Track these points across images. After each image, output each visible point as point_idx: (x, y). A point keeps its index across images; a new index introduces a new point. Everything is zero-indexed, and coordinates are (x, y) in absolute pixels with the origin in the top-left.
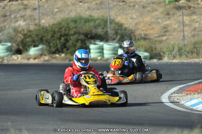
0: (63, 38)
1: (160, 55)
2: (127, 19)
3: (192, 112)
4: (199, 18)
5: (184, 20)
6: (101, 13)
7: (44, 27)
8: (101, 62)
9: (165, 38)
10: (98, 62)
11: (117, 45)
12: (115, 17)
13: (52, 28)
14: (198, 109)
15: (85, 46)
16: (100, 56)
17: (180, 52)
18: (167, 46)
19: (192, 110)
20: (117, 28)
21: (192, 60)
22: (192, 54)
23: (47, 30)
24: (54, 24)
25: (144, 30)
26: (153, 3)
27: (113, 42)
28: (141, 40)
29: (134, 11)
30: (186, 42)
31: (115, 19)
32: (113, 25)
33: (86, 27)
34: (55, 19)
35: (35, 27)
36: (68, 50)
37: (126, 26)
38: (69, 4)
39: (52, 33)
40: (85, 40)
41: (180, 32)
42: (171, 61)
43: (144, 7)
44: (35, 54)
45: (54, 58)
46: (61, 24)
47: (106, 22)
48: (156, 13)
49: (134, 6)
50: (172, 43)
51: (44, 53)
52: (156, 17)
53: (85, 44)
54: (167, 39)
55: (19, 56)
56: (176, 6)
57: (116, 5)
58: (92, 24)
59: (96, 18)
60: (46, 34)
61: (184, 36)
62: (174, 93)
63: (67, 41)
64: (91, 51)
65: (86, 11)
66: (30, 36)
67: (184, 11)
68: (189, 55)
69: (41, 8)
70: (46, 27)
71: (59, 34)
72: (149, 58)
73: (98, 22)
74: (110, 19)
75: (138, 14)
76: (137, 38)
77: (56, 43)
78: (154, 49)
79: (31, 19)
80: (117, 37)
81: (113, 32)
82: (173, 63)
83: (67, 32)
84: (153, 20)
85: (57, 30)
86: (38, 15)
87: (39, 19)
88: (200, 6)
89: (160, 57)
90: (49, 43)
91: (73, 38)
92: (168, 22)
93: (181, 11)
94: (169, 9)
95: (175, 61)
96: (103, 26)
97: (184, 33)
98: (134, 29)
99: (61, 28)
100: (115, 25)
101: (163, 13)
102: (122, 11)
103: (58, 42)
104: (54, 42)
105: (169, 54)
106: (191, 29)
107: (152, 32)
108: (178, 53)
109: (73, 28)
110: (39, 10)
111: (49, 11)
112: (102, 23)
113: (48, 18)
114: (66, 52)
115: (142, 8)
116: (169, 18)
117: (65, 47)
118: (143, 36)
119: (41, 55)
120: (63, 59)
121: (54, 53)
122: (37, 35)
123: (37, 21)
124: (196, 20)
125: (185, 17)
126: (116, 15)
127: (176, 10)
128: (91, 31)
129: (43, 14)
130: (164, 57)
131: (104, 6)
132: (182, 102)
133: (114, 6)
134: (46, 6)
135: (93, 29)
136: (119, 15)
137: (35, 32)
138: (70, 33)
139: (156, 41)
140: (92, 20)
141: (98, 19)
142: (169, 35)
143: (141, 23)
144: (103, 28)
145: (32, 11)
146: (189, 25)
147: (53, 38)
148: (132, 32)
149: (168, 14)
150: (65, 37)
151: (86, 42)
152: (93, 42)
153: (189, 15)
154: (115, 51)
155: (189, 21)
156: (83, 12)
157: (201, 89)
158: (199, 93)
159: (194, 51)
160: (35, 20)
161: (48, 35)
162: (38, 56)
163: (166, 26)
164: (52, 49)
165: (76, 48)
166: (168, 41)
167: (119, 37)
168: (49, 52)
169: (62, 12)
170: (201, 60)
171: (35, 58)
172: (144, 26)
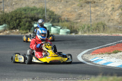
0: (18, 20)
1: (76, 31)
2: (57, 9)
3: (96, 65)
4: (100, 8)
5: (91, 10)
6: (41, 5)
7: (6, 13)
9: (79, 21)
11: (51, 25)
12: (49, 8)
13: (11, 14)
14: (99, 64)
15: (31, 25)
18: (80, 26)
19: (96, 64)
20: (50, 14)
21: (95, 34)
22: (96, 31)
23: (8, 15)
24: (12, 12)
25: (66, 16)
27: (48, 23)
28: (65, 22)
29: (61, 4)
31: (49, 9)
33: (32, 14)
34: (13, 9)
35: (1, 13)
36: (20, 27)
37: (56, 13)
39: (11, 17)
40: (31, 21)
41: (88, 17)
42: (83, 35)
43: (67, 2)
45: (12, 32)
46: (17, 11)
47: (44, 10)
48: (74, 5)
49: (61, 1)
50: (84, 23)
51: (6, 29)
52: (74, 8)
53: (31, 24)
54: (81, 21)
56: (86, 1)
58: (35, 12)
59: (38, 8)
60: (8, 18)
61: (91, 20)
62: (85, 54)
63: (20, 22)
65: (32, 4)
67: (91, 4)
68: (94, 31)
69: (5, 2)
70: (8, 13)
71: (15, 18)
72: (70, 32)
74: (46, 9)
75: (63, 6)
76: (62, 21)
77: (14, 23)
80: (50, 20)
81: (48, 17)
82: (84, 36)
83: (20, 16)
84: (72, 10)
85: (14, 15)
86: (3, 6)
87: (4, 9)
88: (101, 1)
90: (9, 23)
91: (24, 20)
92: (81, 11)
93: (89, 4)
94: (82, 3)
95: (85, 35)
96: (42, 13)
97: (91, 18)
98: (60, 15)
99: (16, 14)
100: (49, 13)
101: (78, 5)
102: (53, 4)
103: (15, 23)
104: (12, 22)
105: (82, 31)
106: (95, 15)
107: (71, 17)
108: (87, 30)
109: (24, 14)
110: (3, 3)
111: (9, 4)
112: (42, 11)
113: (9, 8)
114: (19, 28)
115: (65, 2)
116: (82, 9)
117: (19, 26)
118: (66, 19)
120: (17, 33)
121: (12, 29)
122: (2, 18)
123: (2, 10)
124: (98, 10)
125: (91, 8)
126: (50, 7)
127: (86, 4)
128: (35, 16)
129: (6, 5)
132: (90, 60)
133: (49, 1)
134: (7, 1)
136: (52, 7)
137: (0, 16)
138: (22, 17)
139: (74, 22)
140: (35, 9)
141: (39, 9)
142: (82, 19)
143: (65, 11)
144: (42, 15)
146: (94, 13)
147: (12, 20)
148: (60, 17)
149: (81, 6)
150: (19, 20)
152: (36, 22)
153: (94, 7)
154: (49, 28)
155: (94, 11)
156: (30, 4)
157: (101, 52)
158: (100, 54)
159: (97, 29)
160: (1, 9)
161: (9, 18)
162: (3, 31)
163: (80, 13)
164: (11, 26)
165: (26, 26)
166: (81, 22)
167: (51, 20)
168: (9, 28)
169: (17, 4)
170: (101, 35)
171: (1, 32)
172: (67, 13)
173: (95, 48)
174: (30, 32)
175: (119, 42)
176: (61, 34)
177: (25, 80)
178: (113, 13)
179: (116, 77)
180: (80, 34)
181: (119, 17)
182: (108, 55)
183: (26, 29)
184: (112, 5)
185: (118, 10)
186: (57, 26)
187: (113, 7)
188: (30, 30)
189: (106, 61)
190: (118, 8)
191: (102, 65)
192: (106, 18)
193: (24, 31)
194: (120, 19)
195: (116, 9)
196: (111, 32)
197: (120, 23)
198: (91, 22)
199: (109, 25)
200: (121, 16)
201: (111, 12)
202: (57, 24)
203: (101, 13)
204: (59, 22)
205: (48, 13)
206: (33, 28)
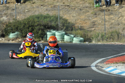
0: (30, 28)
1: (90, 40)
2: (70, 17)
3: (110, 75)
4: (115, 17)
5: (105, 18)
6: (54, 13)
7: (19, 21)
9: (93, 29)
11: (64, 33)
13: (23, 22)
14: (113, 73)
17: (103, 38)
18: (94, 34)
19: (110, 73)
20: (64, 22)
21: (110, 43)
22: (110, 39)
23: (20, 23)
24: (25, 19)
25: (80, 24)
26: (86, 7)
27: (61, 31)
28: (79, 30)
29: (75, 12)
30: (106, 32)
31: (63, 17)
32: (61, 21)
33: (45, 21)
34: (26, 16)
35: (13, 21)
37: (70, 21)
38: (35, 7)
39: (24, 25)
41: (103, 25)
42: (97, 43)
43: (81, 10)
44: (13, 38)
46: (29, 19)
47: (57, 18)
48: (88, 13)
49: (75, 9)
50: (97, 32)
52: (88, 16)
53: (44, 32)
55: (3, 38)
56: (101, 9)
57: (64, 8)
58: (48, 19)
61: (105, 28)
62: (99, 63)
63: (33, 30)
64: (48, 36)
65: (45, 11)
66: (10, 26)
67: (106, 12)
68: (108, 40)
69: (17, 9)
71: (28, 25)
72: (83, 41)
73: (52, 18)
75: (77, 14)
76: (76, 29)
77: (26, 31)
78: (86, 36)
79: (11, 15)
80: (64, 28)
81: (61, 25)
83: (33, 24)
84: (86, 18)
85: (27, 22)
86: (15, 13)
88: (115, 9)
90: (21, 31)
91: (37, 28)
92: (95, 19)
93: (104, 12)
94: (96, 11)
95: (99, 43)
96: (55, 21)
97: (105, 26)
98: (74, 23)
100: (63, 21)
101: (92, 14)
102: (67, 12)
103: (27, 31)
104: (25, 30)
105: (95, 39)
106: (109, 23)
107: (85, 25)
108: (101, 39)
109: (37, 22)
110: (16, 10)
111: (22, 11)
112: (55, 19)
113: (22, 15)
115: (79, 10)
116: (96, 17)
118: (80, 27)
119: (17, 38)
121: (25, 37)
122: (15, 26)
123: (15, 17)
124: (113, 18)
125: (106, 16)
126: (63, 14)
127: (100, 12)
128: (48, 24)
129: (18, 12)
131: (56, 9)
132: (104, 69)
133: (62, 9)
134: (20, 8)
136: (65, 14)
137: (13, 24)
138: (35, 25)
139: (88, 31)
140: (49, 17)
141: (52, 16)
142: (96, 27)
143: (79, 19)
144: (55, 22)
145: (11, 11)
146: (108, 21)
147: (24, 28)
148: (73, 25)
149: (96, 14)
150: (32, 28)
151: (45, 30)
152: (49, 31)
153: (109, 15)
154: (63, 36)
155: (108, 19)
156: (43, 12)
157: (116, 61)
158: (114, 63)
159: (111, 37)
160: (13, 16)
161: (21, 26)
162: (15, 39)
163: (94, 22)
164: (23, 34)
165: (39, 34)
166: (95, 31)
168: (21, 36)
169: (30, 12)
170: (116, 43)
171: (13, 40)
172: (81, 21)
173: (109, 57)
174: (42, 40)
176: (74, 42)
180: (94, 42)
182: (122, 64)
186: (71, 34)
188: (42, 38)
189: (121, 70)
191: (117, 75)
192: (121, 26)
193: (37, 39)
198: (105, 30)
199: (123, 33)
202: (70, 32)
203: (116, 22)
204: (72, 30)
206: (45, 36)
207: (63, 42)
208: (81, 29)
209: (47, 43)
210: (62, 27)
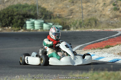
0: (10, 18)
1: (69, 27)
2: (48, 6)
4: (92, 4)
5: (83, 6)
6: (33, 2)
8: (33, 31)
9: (71, 17)
10: (31, 31)
11: (43, 21)
13: (3, 11)
15: (23, 22)
16: (32, 28)
17: (81, 25)
18: (72, 22)
20: (42, 11)
21: (88, 30)
22: (88, 26)
24: (4, 9)
25: (58, 12)
27: (40, 20)
28: (57, 18)
29: (52, 1)
30: (84, 19)
31: (41, 6)
33: (23, 11)
34: (5, 6)
36: (13, 24)
37: (48, 10)
39: (3, 14)
40: (23, 18)
41: (80, 13)
42: (75, 30)
45: (5, 29)
46: (8, 9)
47: (36, 7)
48: (66, 2)
50: (76, 19)
52: (66, 4)
53: (23, 21)
54: (73, 17)
58: (27, 9)
61: (83, 15)
62: (77, 49)
63: (12, 19)
64: (27, 25)
65: (23, 1)
68: (86, 27)
71: (7, 15)
72: (62, 28)
73: (31, 7)
74: (38, 6)
75: (55, 2)
77: (6, 20)
81: (40, 13)
82: (76, 31)
83: (12, 14)
84: (64, 6)
85: (6, 12)
89: (68, 28)
90: (1, 21)
91: (16, 17)
92: (73, 7)
95: (77, 30)
96: (34, 10)
98: (52, 11)
99: (8, 12)
101: (69, 2)
102: (45, 1)
103: (7, 20)
104: (5, 20)
105: (74, 26)
106: (87, 11)
107: (63, 13)
108: (79, 26)
109: (16, 11)
111: (1, 2)
112: (33, 8)
113: (1, 5)
114: (11, 25)
116: (74, 5)
117: (11, 23)
118: (58, 15)
120: (10, 30)
121: (5, 26)
124: (90, 6)
125: (83, 4)
126: (42, 3)
128: (27, 13)
130: (71, 28)
135: (28, 12)
136: (44, 3)
138: (14, 14)
139: (66, 19)
140: (27, 6)
141: (31, 6)
142: (74, 15)
143: (57, 8)
144: (34, 11)
146: (86, 9)
147: (4, 18)
148: (51, 13)
149: (73, 2)
150: (11, 17)
152: (28, 20)
153: (86, 3)
154: (42, 25)
155: (86, 6)
156: (21, 1)
157: (93, 47)
158: (92, 49)
159: (89, 24)
161: (1, 15)
163: (72, 10)
164: (3, 24)
165: (18, 23)
167: (43, 16)
168: (1, 26)
169: (9, 2)
170: (93, 30)
172: (59, 10)
174: (22, 29)
175: (111, 37)
177: (17, 77)
178: (105, 8)
179: (107, 72)
181: (111, 12)
182: (100, 50)
183: (19, 26)
184: (103, 1)
185: (109, 5)
186: (49, 22)
187: (104, 2)
188: (22, 27)
189: (98, 56)
190: (109, 4)
192: (98, 13)
193: (17, 29)
194: (111, 14)
195: (108, 4)
196: (103, 27)
197: (112, 19)
198: (83, 17)
199: (101, 20)
200: (112, 11)
201: (103, 7)
202: (49, 20)
203: (93, 9)
204: (51, 18)
205: (40, 9)
206: (25, 25)
207: (42, 30)
208: (59, 17)
209: (26, 31)
210: (41, 16)
